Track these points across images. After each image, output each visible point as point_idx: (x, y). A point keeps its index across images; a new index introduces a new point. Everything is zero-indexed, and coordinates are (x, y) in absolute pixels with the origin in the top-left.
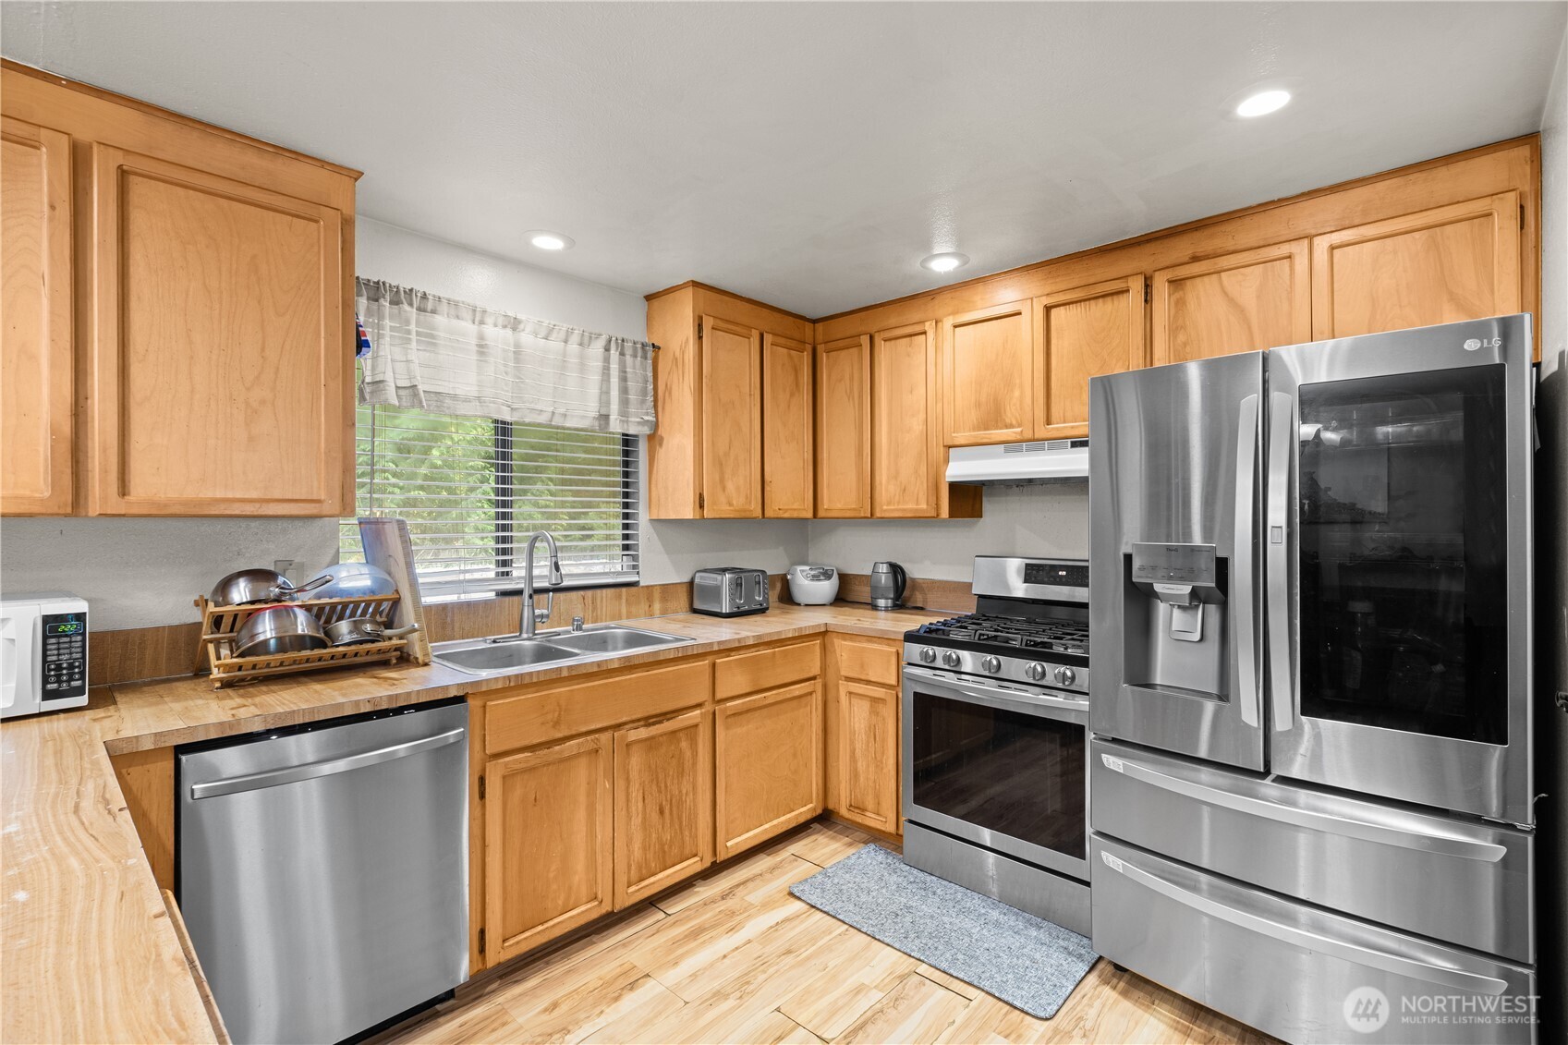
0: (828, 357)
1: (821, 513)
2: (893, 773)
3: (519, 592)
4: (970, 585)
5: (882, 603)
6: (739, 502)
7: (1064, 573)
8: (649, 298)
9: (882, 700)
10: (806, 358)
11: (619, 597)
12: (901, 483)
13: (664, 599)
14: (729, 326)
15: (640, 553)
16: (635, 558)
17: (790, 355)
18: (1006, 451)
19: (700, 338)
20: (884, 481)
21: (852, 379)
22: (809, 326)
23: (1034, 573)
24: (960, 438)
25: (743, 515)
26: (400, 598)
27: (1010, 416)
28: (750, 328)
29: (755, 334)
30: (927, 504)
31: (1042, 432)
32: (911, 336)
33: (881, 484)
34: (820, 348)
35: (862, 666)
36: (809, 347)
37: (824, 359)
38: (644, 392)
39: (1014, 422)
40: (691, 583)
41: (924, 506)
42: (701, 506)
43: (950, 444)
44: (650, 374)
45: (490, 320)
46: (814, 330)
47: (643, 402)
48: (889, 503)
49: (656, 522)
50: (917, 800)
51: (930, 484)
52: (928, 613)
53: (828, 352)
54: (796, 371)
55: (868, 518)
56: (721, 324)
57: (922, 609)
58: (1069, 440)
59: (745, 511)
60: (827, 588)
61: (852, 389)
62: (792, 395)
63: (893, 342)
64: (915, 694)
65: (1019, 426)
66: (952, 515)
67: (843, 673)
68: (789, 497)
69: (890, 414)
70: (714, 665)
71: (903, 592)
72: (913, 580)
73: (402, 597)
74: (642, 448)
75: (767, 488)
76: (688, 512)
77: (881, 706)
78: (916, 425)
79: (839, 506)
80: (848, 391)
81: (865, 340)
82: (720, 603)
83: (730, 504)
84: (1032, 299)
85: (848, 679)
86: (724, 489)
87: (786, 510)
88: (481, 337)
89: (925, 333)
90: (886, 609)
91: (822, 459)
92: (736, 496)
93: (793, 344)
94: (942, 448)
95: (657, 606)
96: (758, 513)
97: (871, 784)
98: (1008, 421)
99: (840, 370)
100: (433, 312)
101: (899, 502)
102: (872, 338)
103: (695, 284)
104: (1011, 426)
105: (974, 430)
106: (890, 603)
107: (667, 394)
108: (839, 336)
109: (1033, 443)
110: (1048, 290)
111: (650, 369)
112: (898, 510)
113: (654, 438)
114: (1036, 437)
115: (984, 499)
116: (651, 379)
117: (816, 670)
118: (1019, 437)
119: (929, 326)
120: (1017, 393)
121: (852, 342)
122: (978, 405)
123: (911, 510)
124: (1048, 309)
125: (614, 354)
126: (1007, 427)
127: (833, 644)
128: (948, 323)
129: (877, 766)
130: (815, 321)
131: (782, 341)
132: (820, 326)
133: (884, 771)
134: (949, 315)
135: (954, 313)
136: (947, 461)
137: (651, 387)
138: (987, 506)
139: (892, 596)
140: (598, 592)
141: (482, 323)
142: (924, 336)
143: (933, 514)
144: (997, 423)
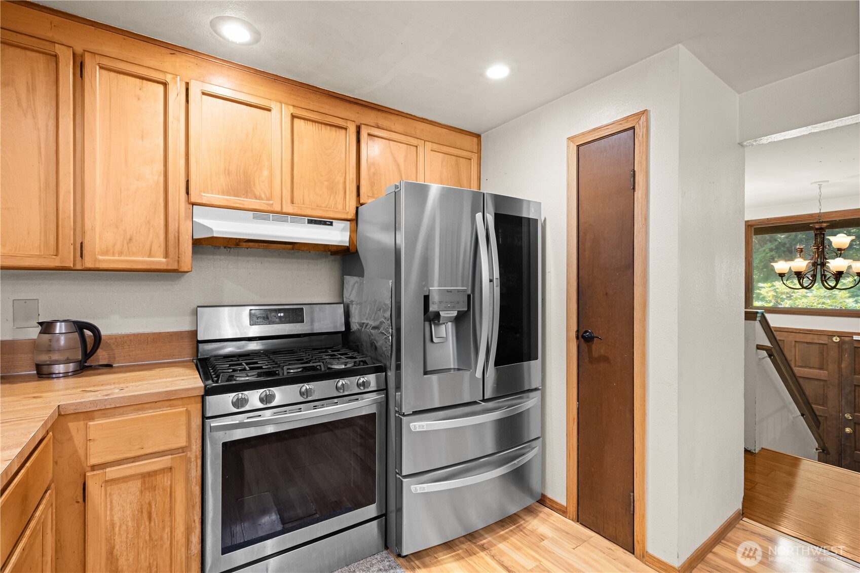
5: (61, 368)
7: (282, 314)
9: (164, 470)
12: (125, 233)
18: (255, 217)
20: (97, 225)
21: (31, 89)
24: (207, 197)
27: (261, 187)
30: (166, 255)
31: (288, 208)
32: (142, 78)
33: (93, 229)
35: (130, 442)
39: (263, 196)
41: (163, 259)
48: (106, 253)
52: (116, 370)
57: (109, 366)
58: (307, 218)
61: (31, 102)
63: (112, 74)
65: (268, 199)
67: (92, 461)
69: (109, 154)
78: (152, 174)
80: (25, 104)
85: (99, 466)
89: (165, 84)
90: (66, 375)
94: (185, 205)
98: (257, 193)
101: (122, 254)
102: (76, 55)
104: (260, 198)
105: (223, 194)
106: (70, 367)
109: (280, 215)
110: (292, 102)
112: (115, 261)
114: (284, 210)
118: (267, 208)
120: (266, 173)
121: (40, 44)
122: (227, 172)
123: (143, 262)
124: (292, 118)
126: (255, 198)
134: (195, 79)
135: (201, 80)
139: (79, 358)
143: (174, 266)
144: (247, 192)
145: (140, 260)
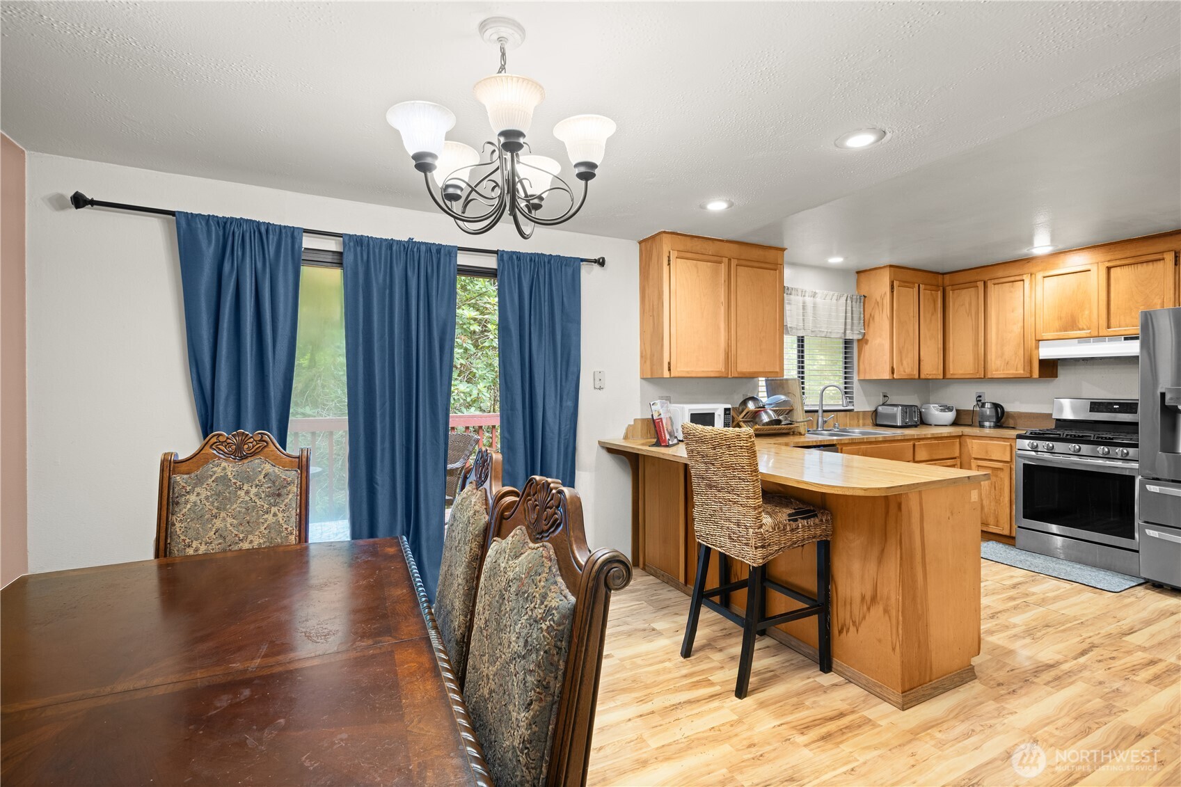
0: (953, 293)
1: (948, 376)
2: (1008, 505)
3: (817, 411)
4: (1051, 414)
5: (987, 424)
6: (908, 370)
7: (1118, 407)
8: (858, 272)
9: (1001, 469)
10: (940, 294)
11: (846, 416)
12: (1005, 359)
13: (864, 419)
14: (906, 283)
15: (854, 395)
16: (851, 398)
17: (932, 294)
18: (1079, 342)
19: (892, 292)
20: (993, 357)
21: (970, 304)
22: (940, 276)
23: (1096, 406)
24: (1046, 336)
25: (911, 377)
26: (793, 409)
27: (1082, 324)
28: (914, 283)
29: (917, 285)
30: (1024, 370)
31: (1104, 332)
32: (1013, 282)
33: (991, 360)
34: (948, 289)
35: (987, 452)
36: (941, 288)
37: (950, 294)
38: (860, 319)
39: (1085, 327)
40: (876, 411)
41: (1022, 372)
42: (893, 373)
43: (1041, 339)
44: (862, 310)
45: (807, 295)
46: (943, 279)
47: (859, 323)
48: (997, 370)
49: (863, 381)
50: (1025, 517)
51: (1026, 360)
53: (953, 290)
54: (935, 302)
55: (982, 378)
56: (903, 284)
58: (1123, 337)
59: (912, 375)
60: (950, 416)
61: (970, 310)
62: (932, 314)
63: (1000, 285)
64: (1024, 464)
65: (1088, 329)
66: (1040, 376)
67: (974, 456)
68: (931, 367)
69: (998, 323)
70: (914, 445)
71: (1001, 418)
72: (1008, 412)
73: (795, 408)
74: (855, 345)
75: (922, 363)
76: (887, 376)
77: (999, 472)
78: (1017, 329)
79: (961, 372)
80: (968, 311)
81: (981, 285)
82: (896, 421)
83: (905, 372)
84: (1098, 263)
85: (976, 459)
86: (902, 365)
87: (930, 375)
88: (804, 303)
89: (1023, 280)
90: (990, 427)
91: (949, 347)
92: (907, 368)
93: (934, 288)
94: (1034, 341)
95: (861, 421)
96: (917, 377)
97: (992, 511)
98: (1080, 327)
99: (962, 302)
100: (790, 294)
101: (1003, 370)
102: (985, 283)
103: (891, 266)
104: (1083, 329)
105: (1057, 331)
106: (992, 424)
107: (871, 319)
108: (961, 282)
109: (1099, 337)
110: (1109, 258)
111: (862, 307)
112: (1000, 374)
113: (863, 341)
114: (1100, 335)
115: (1059, 368)
116: (862, 312)
117: (957, 454)
118: (1088, 335)
119: (1027, 278)
120: (1087, 312)
121: (972, 284)
122: (1060, 318)
123: (1013, 374)
124: (1109, 269)
125: (849, 302)
126: (1080, 330)
127: (966, 442)
128: (1039, 276)
129: (996, 502)
130: (944, 274)
131: (928, 287)
132: (947, 277)
133: (1002, 504)
134: (1040, 271)
135: (1045, 269)
136: (1037, 347)
137: (862, 316)
138: (1060, 371)
139: (995, 420)
140: (839, 413)
141: (804, 296)
142: (1022, 282)
143: (1028, 375)
144: (1073, 327)
145: (1011, 372)
